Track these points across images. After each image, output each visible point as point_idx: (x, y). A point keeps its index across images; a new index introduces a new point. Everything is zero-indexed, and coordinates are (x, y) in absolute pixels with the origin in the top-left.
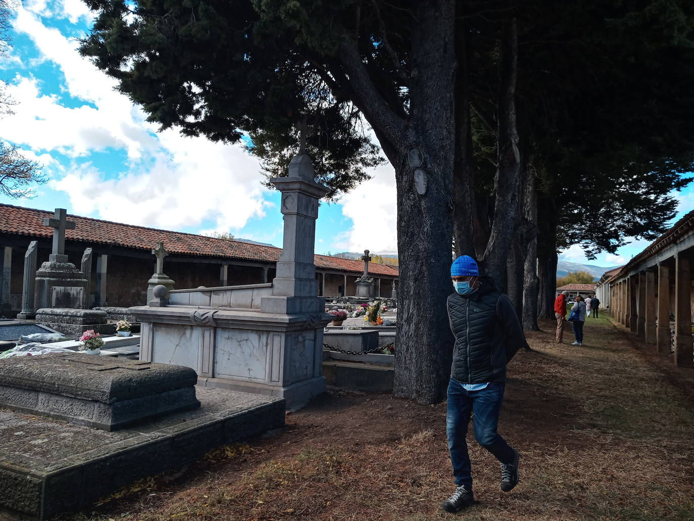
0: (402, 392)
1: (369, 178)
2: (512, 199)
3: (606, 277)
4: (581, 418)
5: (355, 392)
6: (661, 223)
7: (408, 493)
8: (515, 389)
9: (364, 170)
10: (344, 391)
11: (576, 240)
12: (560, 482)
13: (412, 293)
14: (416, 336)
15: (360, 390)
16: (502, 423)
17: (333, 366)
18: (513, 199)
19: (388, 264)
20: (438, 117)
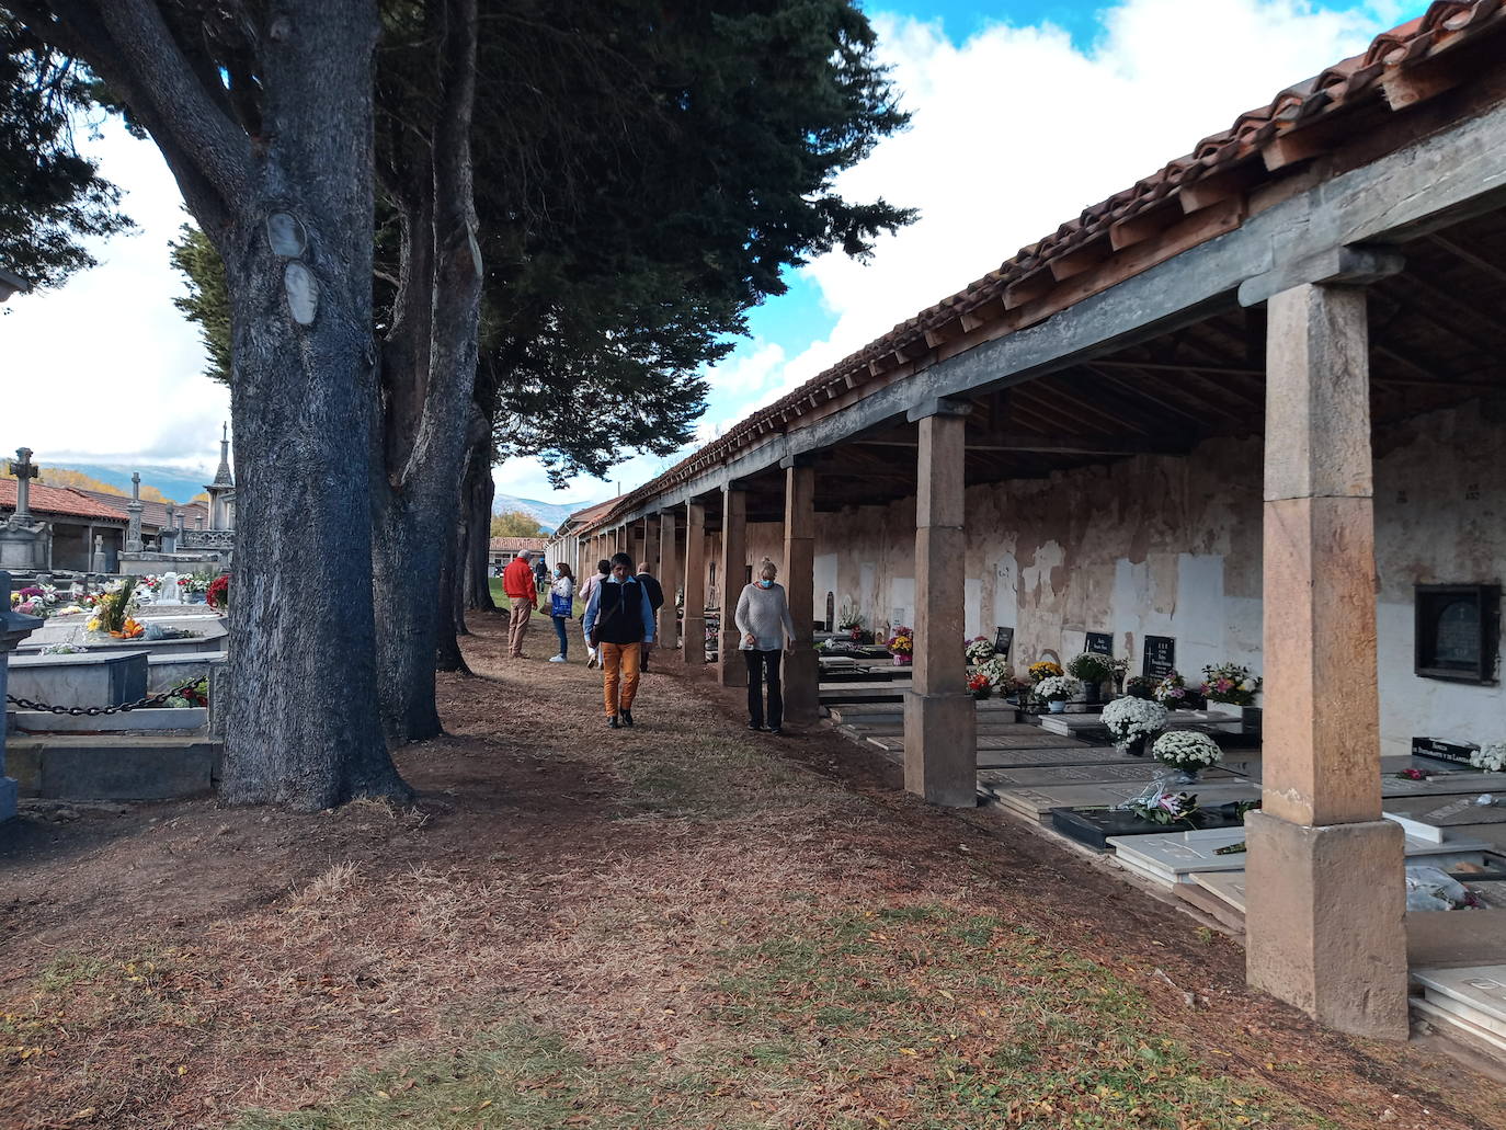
0: (250, 791)
1: (92, 263)
2: (466, 354)
3: (571, 524)
4: (619, 797)
5: (103, 807)
6: (680, 423)
7: (360, 1006)
8: (476, 756)
9: (76, 239)
10: (70, 808)
11: (531, 448)
12: (643, 918)
13: (276, 557)
14: (288, 658)
15: (113, 801)
16: (484, 827)
17: (33, 748)
18: (468, 355)
19: (72, 484)
20: (341, 147)
